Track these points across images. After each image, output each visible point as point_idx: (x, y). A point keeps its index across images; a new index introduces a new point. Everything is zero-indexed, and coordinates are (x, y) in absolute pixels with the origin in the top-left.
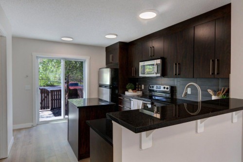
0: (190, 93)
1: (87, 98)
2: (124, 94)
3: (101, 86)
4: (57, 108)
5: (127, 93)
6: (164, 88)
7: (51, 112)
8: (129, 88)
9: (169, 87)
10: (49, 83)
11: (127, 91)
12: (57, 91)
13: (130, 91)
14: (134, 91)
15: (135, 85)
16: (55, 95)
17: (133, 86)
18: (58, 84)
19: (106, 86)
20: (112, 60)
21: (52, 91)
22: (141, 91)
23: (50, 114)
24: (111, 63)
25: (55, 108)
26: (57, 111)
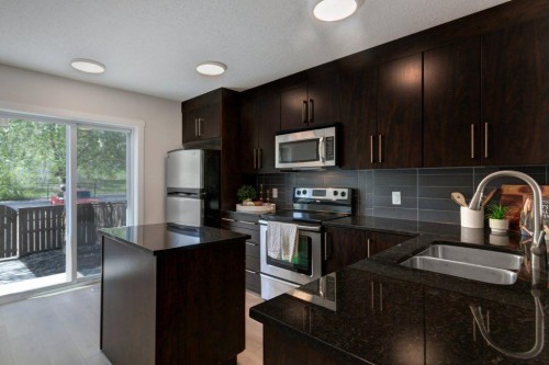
0: (399, 203)
1: (136, 224)
2: (235, 210)
3: (172, 192)
4: (38, 251)
5: (240, 208)
6: (336, 193)
7: (20, 265)
8: (246, 197)
9: (346, 191)
10: (12, 192)
11: (241, 202)
12: (37, 210)
13: (249, 202)
14: (258, 203)
15: (258, 189)
16: (31, 221)
17: (253, 192)
18: (37, 195)
19: (189, 194)
20: (202, 132)
21: (23, 211)
22: (271, 202)
23: (19, 270)
24: (199, 138)
25: (32, 253)
26: (40, 259)
